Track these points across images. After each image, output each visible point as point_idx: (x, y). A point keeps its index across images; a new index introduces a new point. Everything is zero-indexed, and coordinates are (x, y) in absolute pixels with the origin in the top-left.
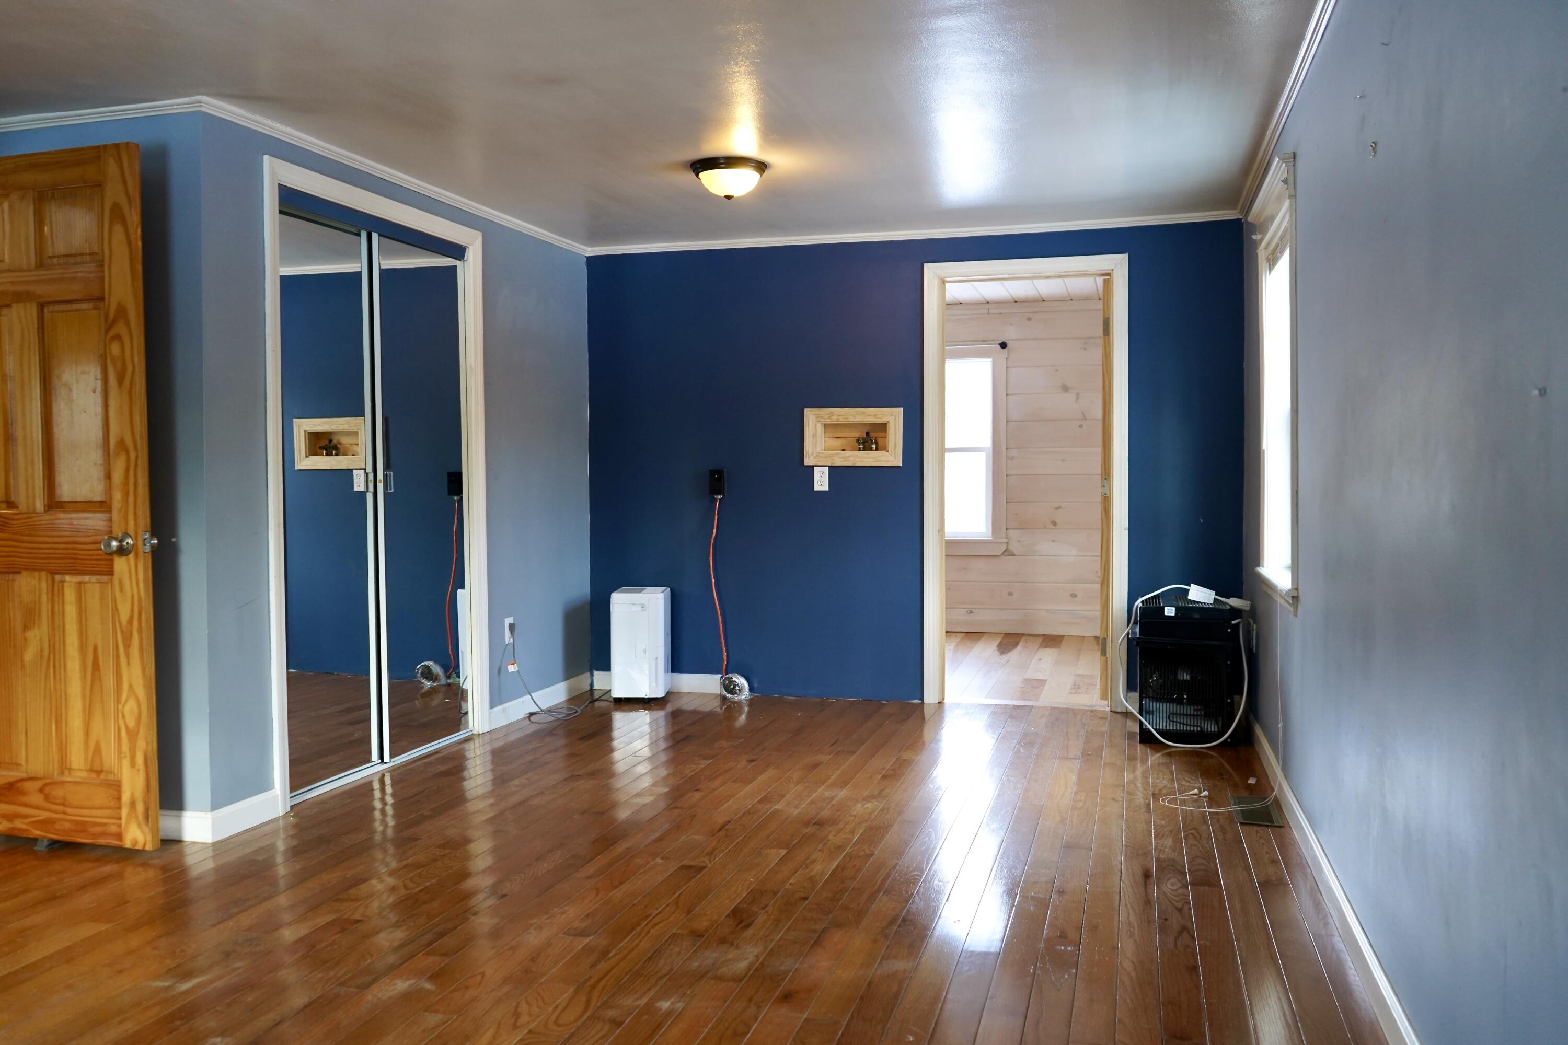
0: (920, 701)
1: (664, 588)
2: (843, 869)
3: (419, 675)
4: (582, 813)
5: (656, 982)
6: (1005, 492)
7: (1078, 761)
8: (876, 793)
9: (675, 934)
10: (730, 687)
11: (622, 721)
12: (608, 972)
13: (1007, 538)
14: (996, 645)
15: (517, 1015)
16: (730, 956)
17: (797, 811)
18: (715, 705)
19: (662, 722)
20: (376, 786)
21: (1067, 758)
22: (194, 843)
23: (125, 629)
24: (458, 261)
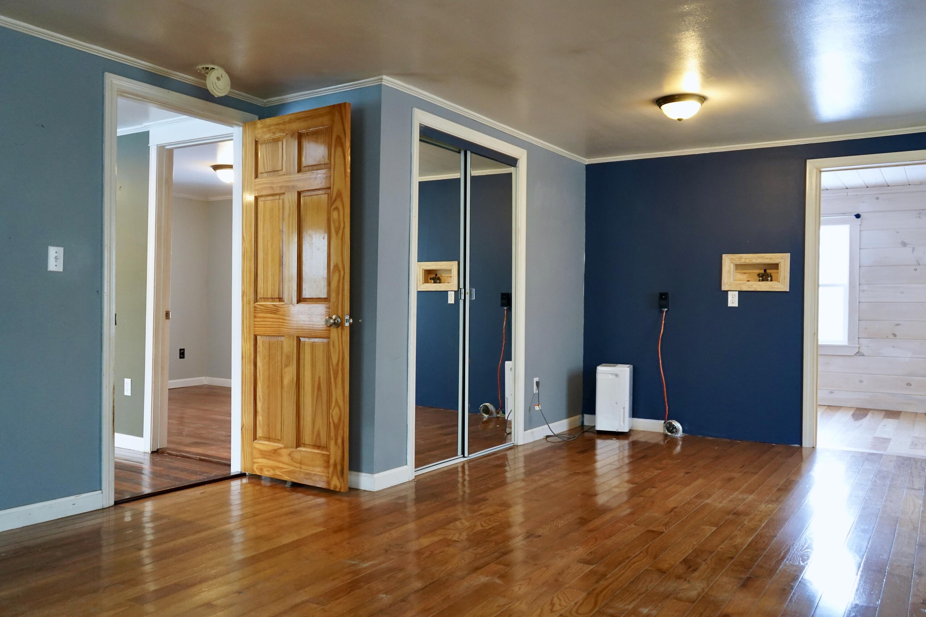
0: (799, 446)
1: (629, 365)
2: (756, 542)
3: (481, 411)
4: (583, 494)
5: (638, 597)
6: (858, 313)
7: (922, 491)
8: (774, 499)
9: (647, 570)
10: (671, 428)
11: (602, 445)
12: (607, 587)
13: (858, 344)
14: (851, 415)
15: (553, 605)
16: (684, 587)
17: (721, 505)
18: (660, 440)
19: (627, 447)
20: (460, 469)
21: (913, 489)
22: (365, 491)
23: (335, 368)
24: (513, 167)
